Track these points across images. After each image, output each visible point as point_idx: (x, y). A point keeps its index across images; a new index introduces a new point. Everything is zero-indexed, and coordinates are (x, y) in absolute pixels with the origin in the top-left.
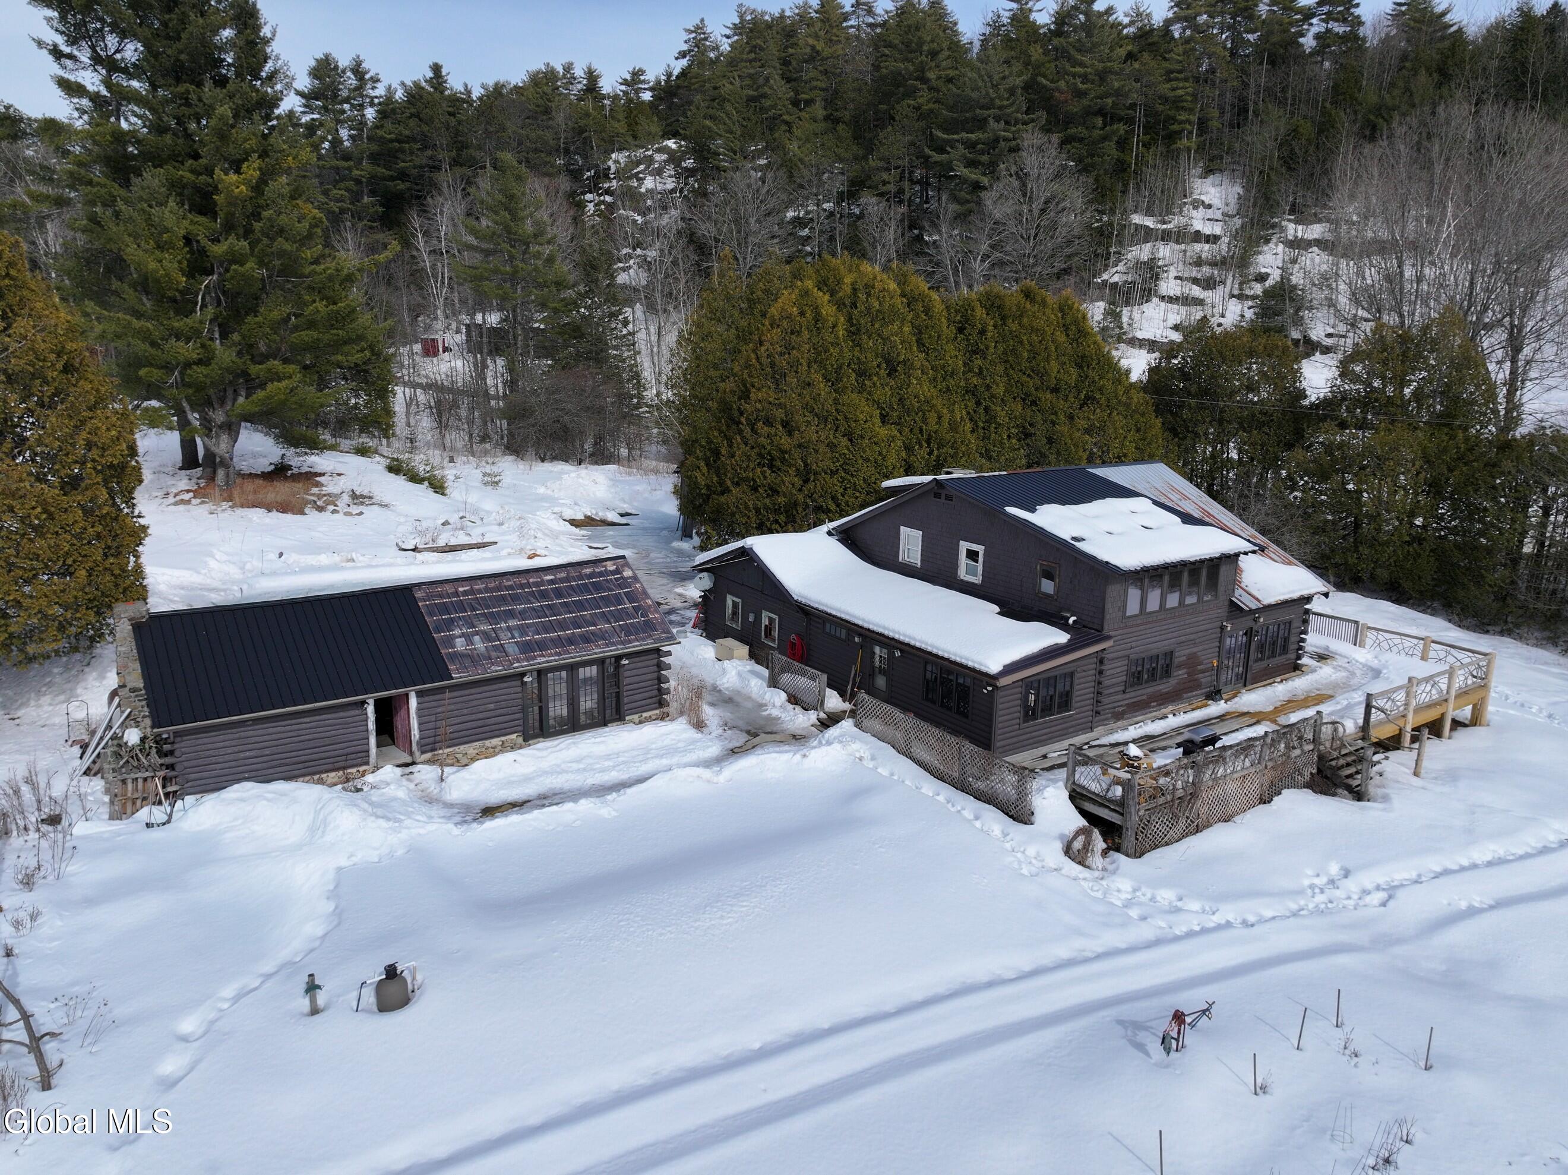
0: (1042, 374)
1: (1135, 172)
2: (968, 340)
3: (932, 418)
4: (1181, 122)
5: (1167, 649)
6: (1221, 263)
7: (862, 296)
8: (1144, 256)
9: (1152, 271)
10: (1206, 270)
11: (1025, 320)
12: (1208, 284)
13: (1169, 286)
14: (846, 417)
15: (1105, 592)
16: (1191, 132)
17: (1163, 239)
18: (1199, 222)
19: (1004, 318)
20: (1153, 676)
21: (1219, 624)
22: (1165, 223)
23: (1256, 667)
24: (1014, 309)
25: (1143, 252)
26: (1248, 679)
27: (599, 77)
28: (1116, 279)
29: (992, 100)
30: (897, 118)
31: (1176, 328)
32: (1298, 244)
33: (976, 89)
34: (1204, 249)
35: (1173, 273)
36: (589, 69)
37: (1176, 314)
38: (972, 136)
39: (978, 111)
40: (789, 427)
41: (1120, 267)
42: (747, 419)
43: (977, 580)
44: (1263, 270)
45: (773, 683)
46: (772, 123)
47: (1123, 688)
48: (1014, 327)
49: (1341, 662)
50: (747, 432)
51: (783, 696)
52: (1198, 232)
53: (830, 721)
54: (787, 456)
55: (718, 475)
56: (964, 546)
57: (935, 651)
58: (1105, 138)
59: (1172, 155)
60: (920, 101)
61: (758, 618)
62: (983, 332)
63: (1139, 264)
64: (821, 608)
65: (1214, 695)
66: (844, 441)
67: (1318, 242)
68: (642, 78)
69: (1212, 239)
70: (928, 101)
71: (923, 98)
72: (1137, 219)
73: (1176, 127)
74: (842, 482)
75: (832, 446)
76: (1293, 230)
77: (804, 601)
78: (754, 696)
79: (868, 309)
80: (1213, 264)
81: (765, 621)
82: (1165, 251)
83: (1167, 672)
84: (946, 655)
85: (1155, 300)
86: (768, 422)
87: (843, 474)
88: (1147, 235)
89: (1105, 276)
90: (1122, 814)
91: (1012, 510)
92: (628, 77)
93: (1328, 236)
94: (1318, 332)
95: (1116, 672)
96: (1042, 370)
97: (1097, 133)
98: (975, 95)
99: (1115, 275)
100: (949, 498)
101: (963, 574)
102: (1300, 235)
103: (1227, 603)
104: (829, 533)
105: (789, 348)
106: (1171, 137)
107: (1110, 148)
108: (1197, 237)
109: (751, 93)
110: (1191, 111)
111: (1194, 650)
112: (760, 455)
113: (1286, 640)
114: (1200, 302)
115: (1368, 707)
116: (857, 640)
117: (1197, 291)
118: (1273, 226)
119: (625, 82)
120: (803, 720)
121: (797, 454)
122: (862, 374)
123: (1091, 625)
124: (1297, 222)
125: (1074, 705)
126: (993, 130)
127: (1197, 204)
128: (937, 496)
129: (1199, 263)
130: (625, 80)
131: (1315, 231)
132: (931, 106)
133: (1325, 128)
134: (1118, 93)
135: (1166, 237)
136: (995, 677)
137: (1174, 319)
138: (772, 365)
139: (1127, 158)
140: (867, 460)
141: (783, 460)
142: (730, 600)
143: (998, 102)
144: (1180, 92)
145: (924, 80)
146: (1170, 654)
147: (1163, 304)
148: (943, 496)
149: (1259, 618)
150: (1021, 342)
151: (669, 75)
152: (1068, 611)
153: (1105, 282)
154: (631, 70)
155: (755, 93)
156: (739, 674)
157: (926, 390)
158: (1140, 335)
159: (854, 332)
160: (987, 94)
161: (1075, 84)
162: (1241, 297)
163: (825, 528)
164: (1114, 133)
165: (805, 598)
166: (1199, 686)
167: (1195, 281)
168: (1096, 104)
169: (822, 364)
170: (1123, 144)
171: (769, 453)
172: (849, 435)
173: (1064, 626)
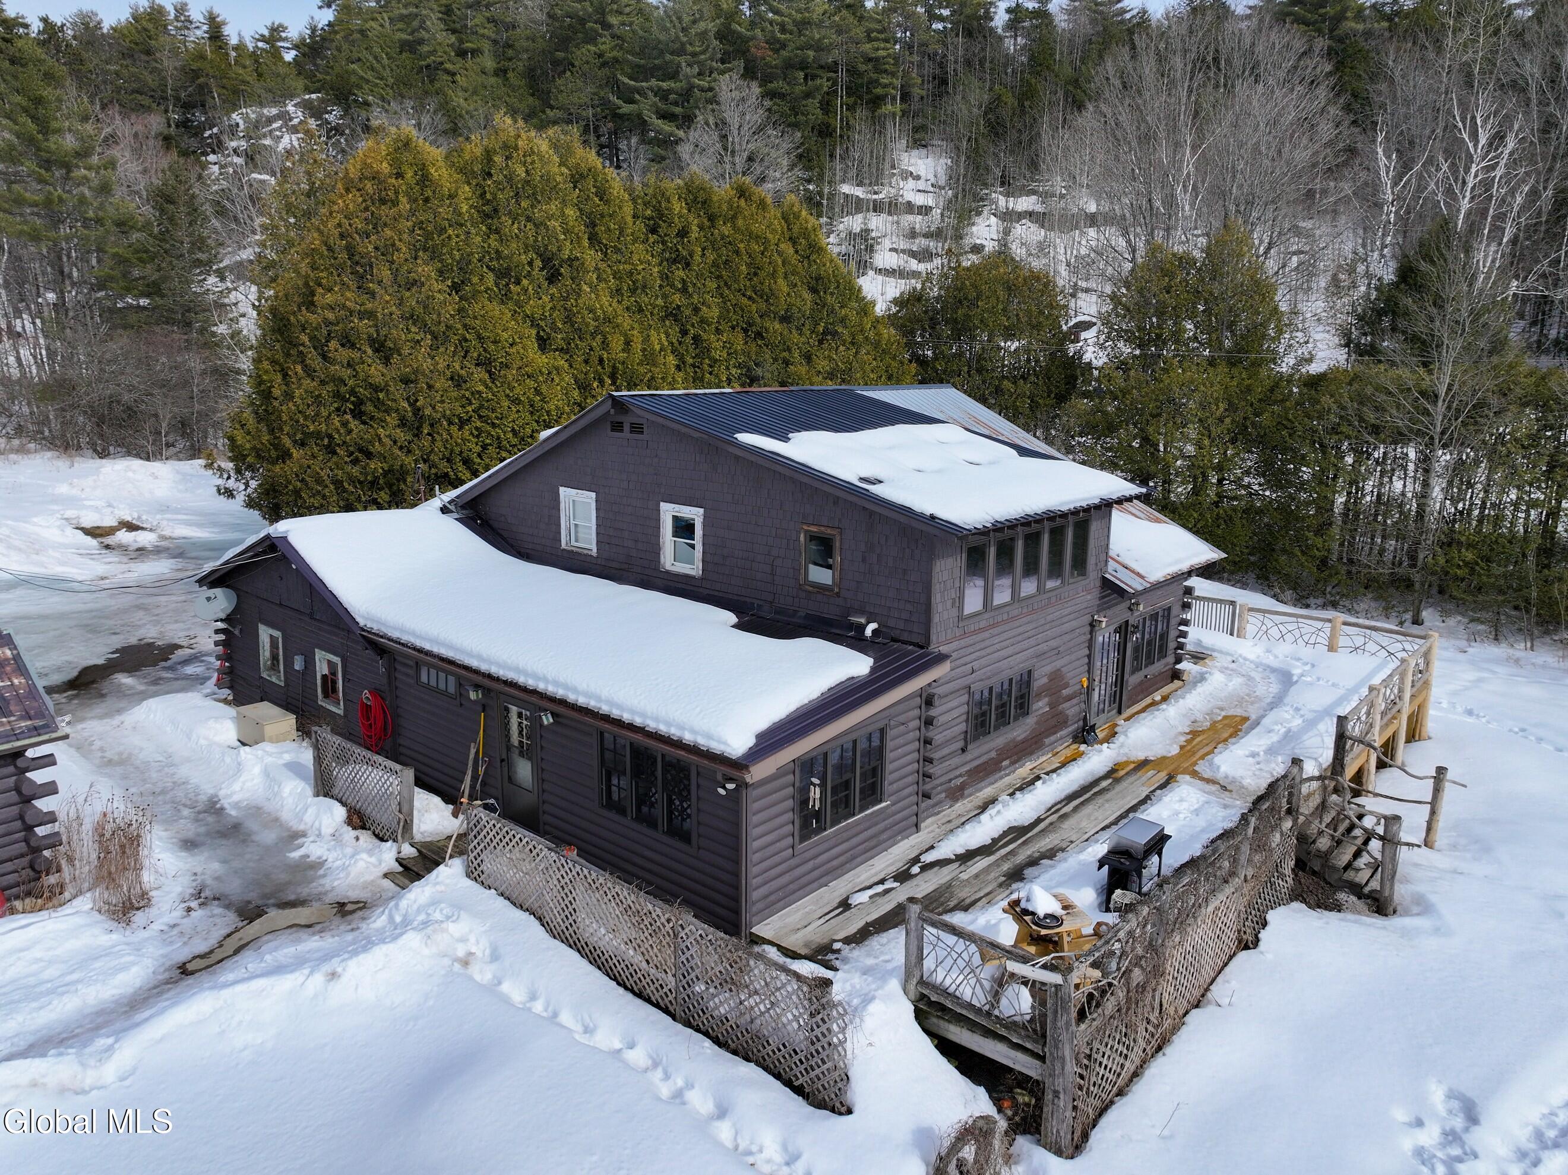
0: (768, 297)
1: (841, 136)
2: (664, 243)
3: (617, 343)
4: (885, 86)
5: (1026, 666)
6: (937, 234)
7: (498, 159)
8: (857, 229)
9: (865, 242)
11: (740, 222)
12: (925, 256)
13: (885, 258)
14: (480, 338)
15: (929, 573)
16: (894, 98)
17: (875, 211)
18: (910, 192)
19: (712, 218)
20: (1004, 719)
21: (1088, 619)
22: (876, 193)
23: (1133, 680)
24: (725, 207)
25: (855, 223)
26: (1123, 703)
27: (224, 23)
29: (683, 44)
30: (576, 63)
31: (896, 301)
32: (1010, 216)
33: (665, 29)
34: (917, 221)
35: (887, 243)
36: (211, 13)
37: (894, 288)
38: (665, 85)
39: (668, 57)
40: (383, 350)
41: (833, 238)
42: (312, 338)
43: (693, 568)
44: (978, 242)
45: (324, 786)
46: (432, 71)
47: (961, 744)
48: (727, 230)
49: (1222, 661)
50: (314, 359)
51: (340, 812)
52: (909, 203)
53: (422, 863)
54: (381, 395)
55: (271, 431)
56: (668, 511)
57: (615, 713)
58: (808, 95)
59: (877, 124)
60: (603, 47)
61: (310, 663)
62: (683, 233)
63: (851, 236)
64: (405, 638)
65: (1085, 735)
66: (480, 374)
67: (1030, 215)
68: (283, 35)
69: (925, 210)
70: (612, 49)
71: (606, 44)
72: (846, 189)
73: (879, 91)
74: (478, 437)
75: (458, 381)
76: (1004, 202)
77: (376, 627)
78: (286, 815)
79: (509, 179)
81: (322, 668)
82: (878, 223)
83: (1023, 707)
84: (638, 721)
85: (871, 273)
86: (348, 342)
87: (479, 424)
88: (857, 206)
90: (1042, 1058)
91: (747, 438)
92: (266, 33)
93: (1039, 208)
95: (951, 718)
96: (767, 290)
97: (799, 89)
98: (662, 37)
100: (636, 429)
101: (669, 561)
102: (1011, 207)
103: (1098, 583)
104: (444, 510)
105: (376, 224)
106: (876, 102)
107: (813, 105)
108: (910, 208)
109: (404, 36)
110: (893, 74)
111: (1058, 664)
112: (337, 395)
113: (1164, 637)
114: (917, 274)
115: (1341, 738)
116: (473, 696)
117: (912, 264)
118: (982, 199)
119: (263, 39)
120: (371, 863)
121: (398, 391)
122: (502, 274)
123: (905, 637)
124: (1007, 195)
125: (888, 788)
126: (687, 77)
127: (906, 175)
128: (617, 427)
129: (913, 234)
130: (263, 36)
131: (1025, 203)
132: (615, 53)
133: (1027, 95)
134: (819, 48)
135: (877, 207)
136: (739, 765)
137: (893, 292)
138: (351, 250)
139: (831, 121)
140: (516, 401)
141: (378, 403)
142: (265, 634)
143: (689, 48)
144: (881, 53)
145: (606, 26)
146: (1026, 679)
147: (880, 278)
148: (627, 427)
149: (1138, 604)
150: (737, 252)
151: (314, 29)
152: (861, 612)
154: (269, 24)
155: (410, 38)
156: (266, 773)
157: (605, 302)
159: (489, 211)
160: (677, 37)
161: (773, 32)
163: (436, 503)
164: (818, 88)
165: (378, 622)
166: (1063, 723)
167: (913, 254)
168: (796, 56)
169: (435, 255)
170: (827, 106)
171: (353, 392)
172: (483, 363)
173: (856, 641)
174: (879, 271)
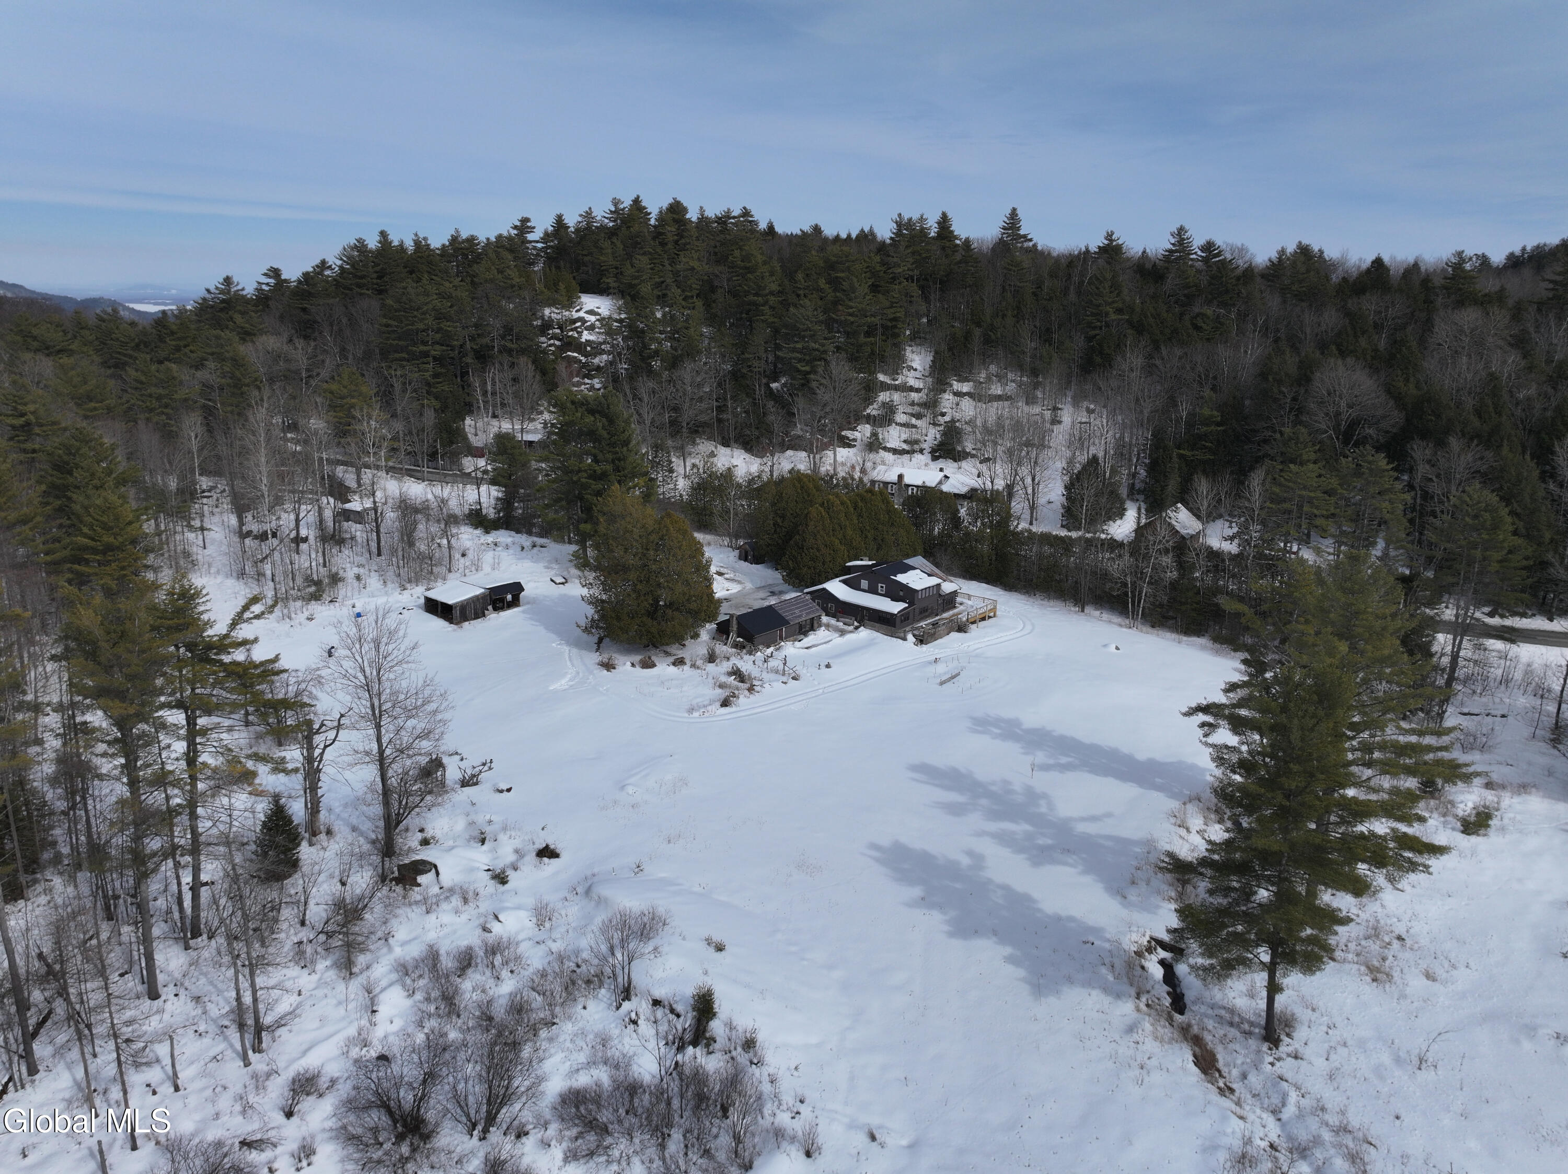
5: (927, 605)
6: (924, 405)
8: (886, 400)
9: (889, 410)
10: (917, 409)
12: (918, 416)
13: (901, 418)
15: (914, 595)
17: (894, 390)
18: (912, 382)
20: (924, 611)
21: (938, 599)
22: (895, 380)
23: (946, 608)
25: (883, 397)
26: (944, 611)
28: (875, 413)
31: (905, 441)
32: (958, 394)
34: (914, 396)
35: (901, 409)
37: (905, 434)
41: (875, 406)
43: (884, 592)
44: (944, 410)
45: (841, 621)
47: (919, 615)
49: (966, 603)
51: (844, 624)
52: (911, 386)
53: (857, 628)
56: (879, 585)
57: (880, 610)
63: (884, 404)
64: (848, 602)
65: (937, 615)
67: (968, 394)
69: (918, 390)
72: (881, 377)
76: (957, 386)
80: (918, 405)
82: (897, 397)
83: (927, 611)
84: (883, 611)
85: (894, 425)
88: (885, 387)
89: (868, 411)
90: (923, 638)
91: (890, 576)
93: (973, 390)
94: (969, 447)
95: (917, 611)
99: (872, 410)
101: (879, 591)
102: (959, 389)
103: (940, 594)
108: (912, 389)
111: (933, 605)
113: (953, 600)
114: (914, 426)
116: (859, 609)
117: (914, 421)
118: (947, 383)
120: (851, 628)
123: (912, 602)
124: (958, 381)
125: (911, 619)
127: (910, 368)
129: (913, 404)
131: (966, 387)
135: (896, 388)
136: (895, 615)
137: (904, 436)
146: (928, 607)
149: (947, 596)
152: (907, 599)
153: (869, 415)
158: (888, 445)
162: (935, 424)
163: (838, 580)
165: (844, 600)
166: (934, 613)
167: (913, 415)
173: (905, 602)
174: (897, 424)
